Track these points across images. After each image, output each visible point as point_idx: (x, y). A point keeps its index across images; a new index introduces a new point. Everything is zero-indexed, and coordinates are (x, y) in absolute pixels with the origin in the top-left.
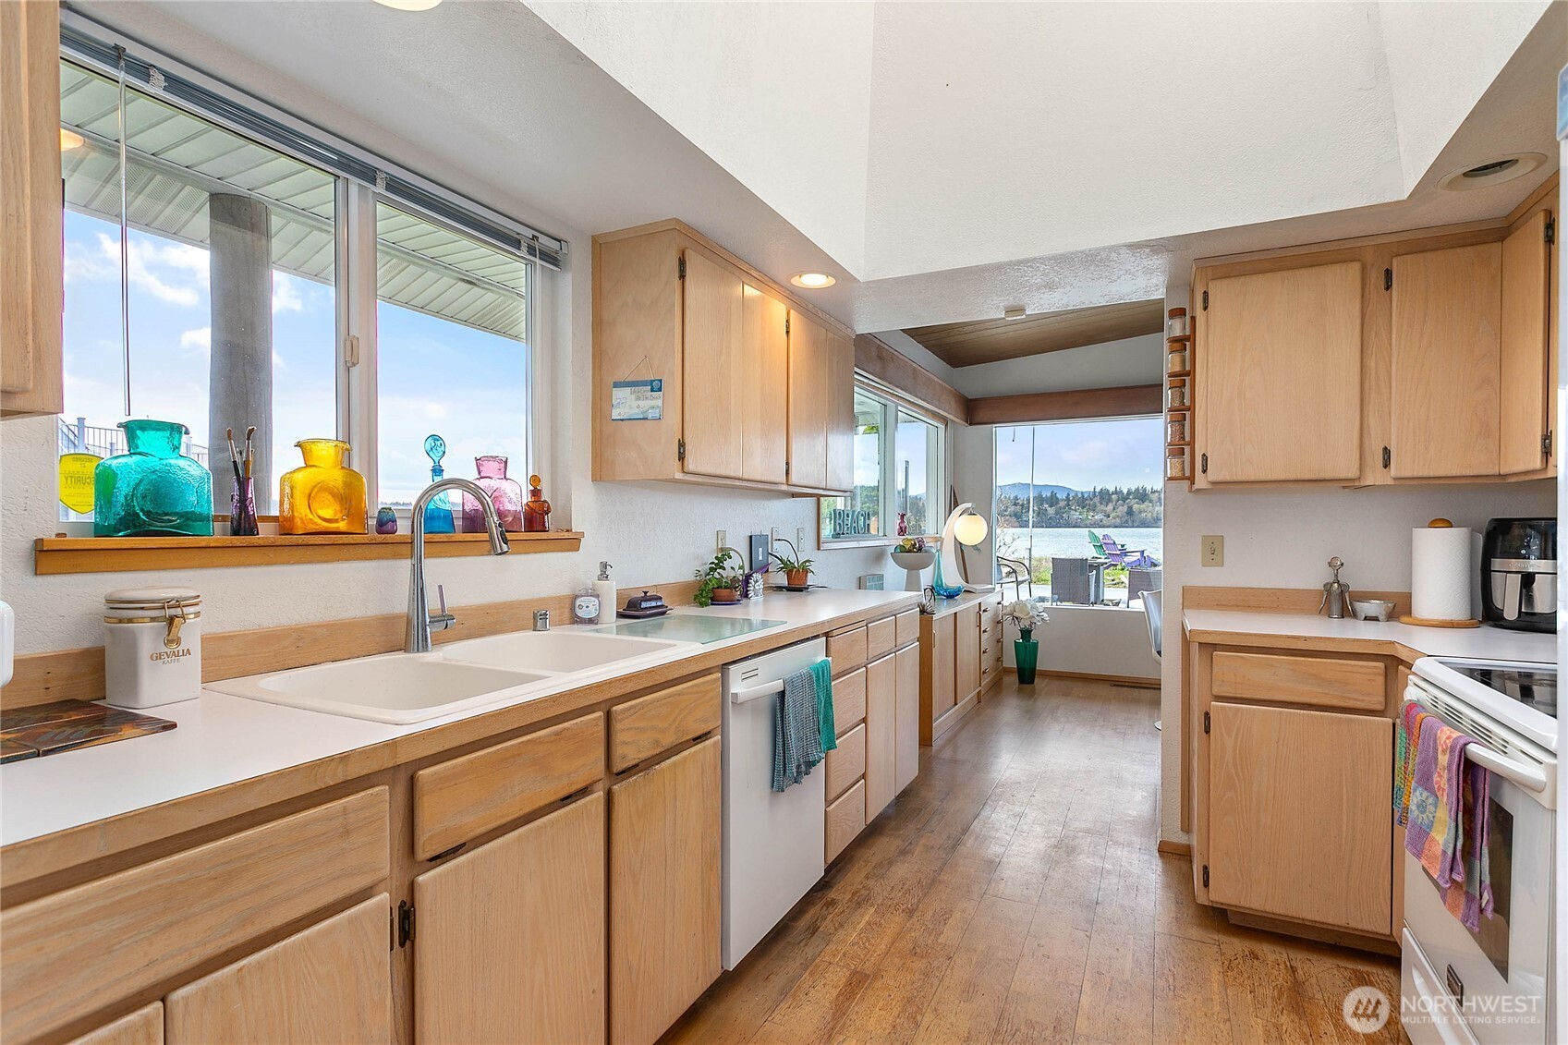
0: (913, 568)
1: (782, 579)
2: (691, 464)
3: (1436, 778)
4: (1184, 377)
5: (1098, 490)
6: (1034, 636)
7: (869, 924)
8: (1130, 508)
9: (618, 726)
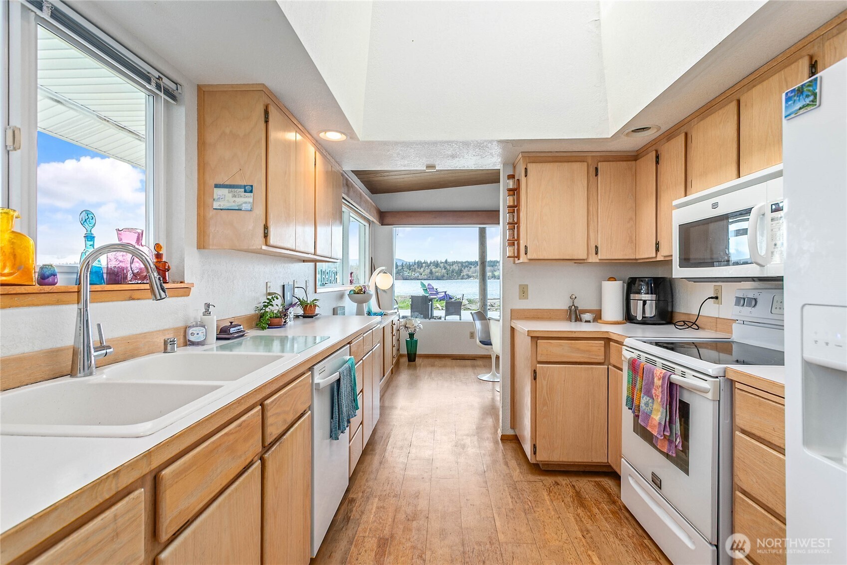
0: (360, 303)
1: (300, 312)
2: (272, 240)
3: (653, 391)
4: (514, 208)
5: (416, 261)
6: (415, 337)
7: (378, 508)
8: (431, 270)
9: (269, 414)
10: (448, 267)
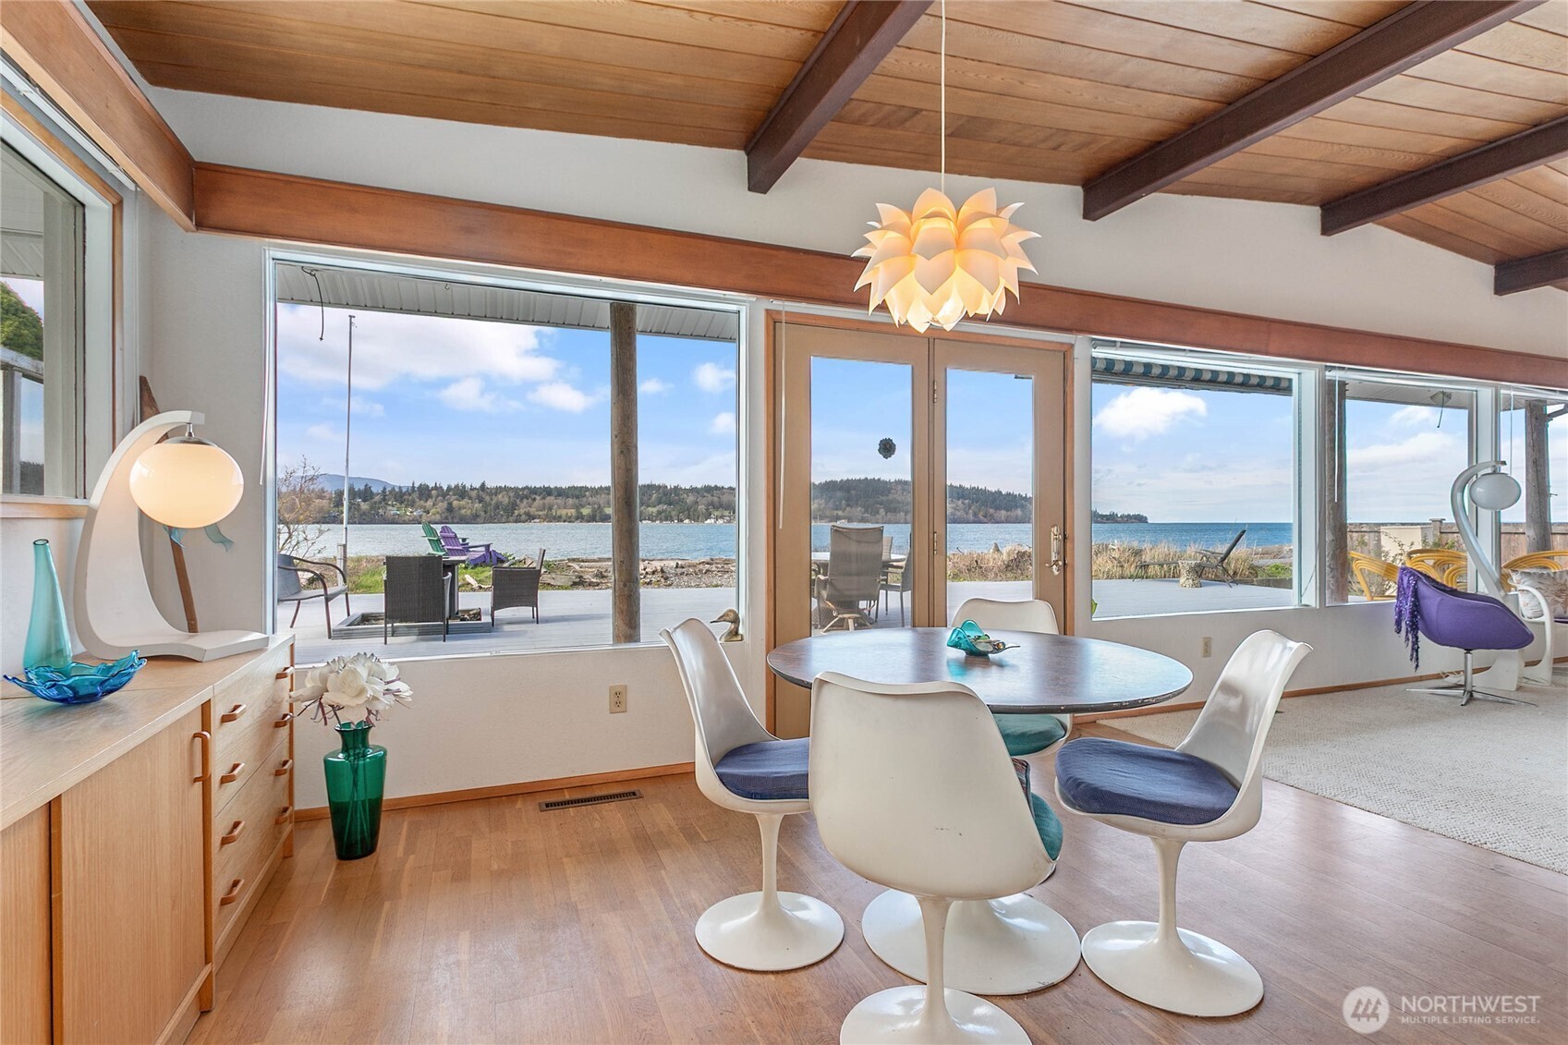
5: (416, 485)
6: (376, 743)
8: (450, 504)
10: (487, 498)
